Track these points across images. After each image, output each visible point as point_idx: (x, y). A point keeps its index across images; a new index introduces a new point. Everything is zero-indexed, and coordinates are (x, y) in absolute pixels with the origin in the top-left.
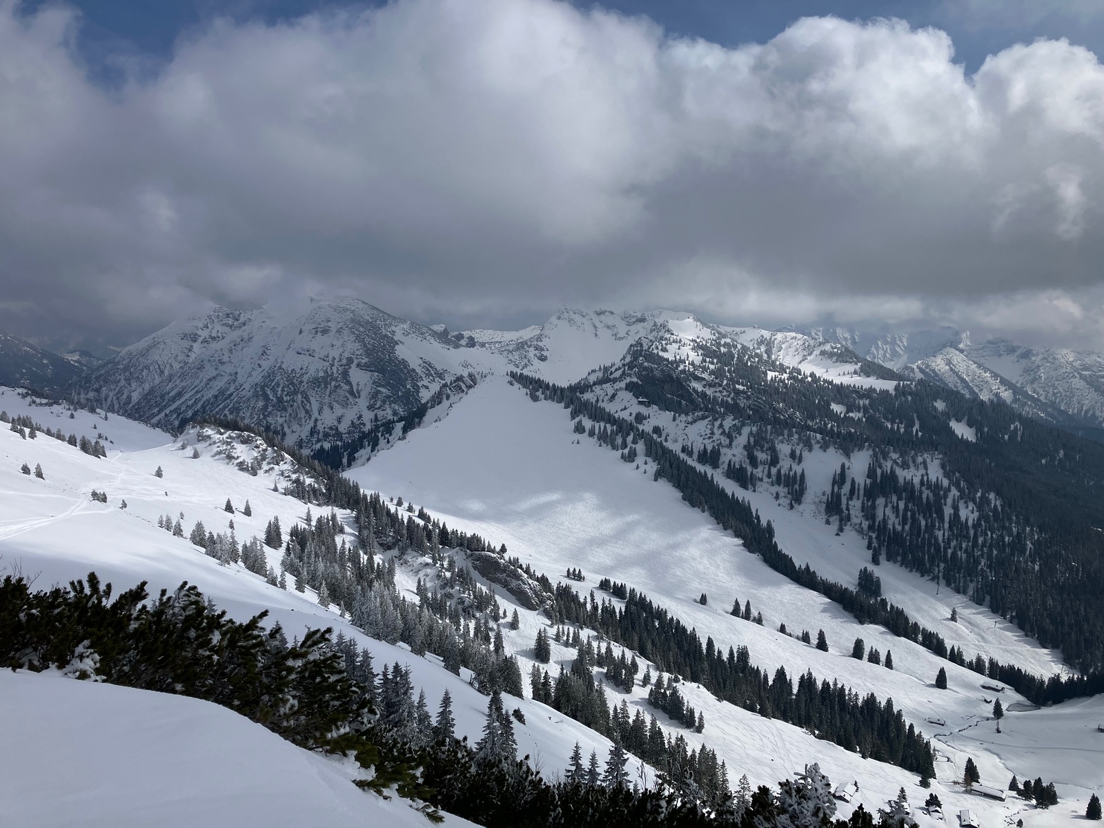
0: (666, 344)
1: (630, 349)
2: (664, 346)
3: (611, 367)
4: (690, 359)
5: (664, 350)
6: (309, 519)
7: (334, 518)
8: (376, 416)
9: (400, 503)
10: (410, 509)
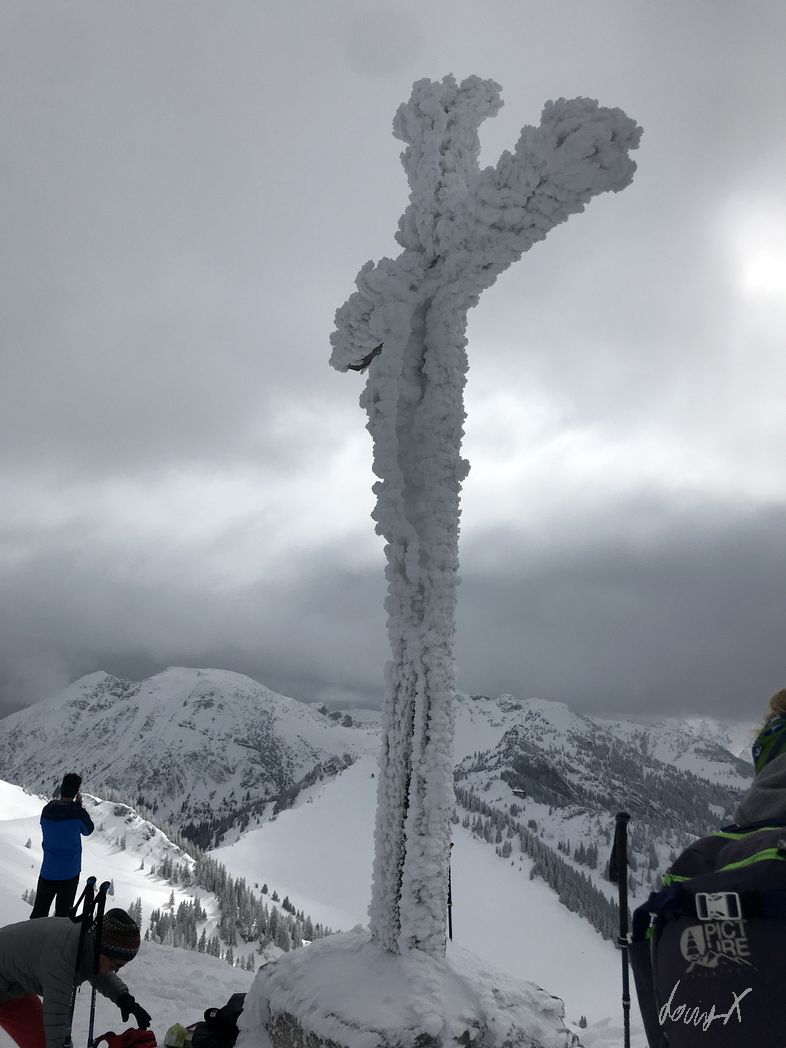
1: (505, 736)
2: (540, 735)
3: (487, 755)
4: (566, 750)
5: (540, 739)
6: (172, 902)
7: (197, 903)
8: (248, 794)
9: (265, 890)
10: (275, 898)
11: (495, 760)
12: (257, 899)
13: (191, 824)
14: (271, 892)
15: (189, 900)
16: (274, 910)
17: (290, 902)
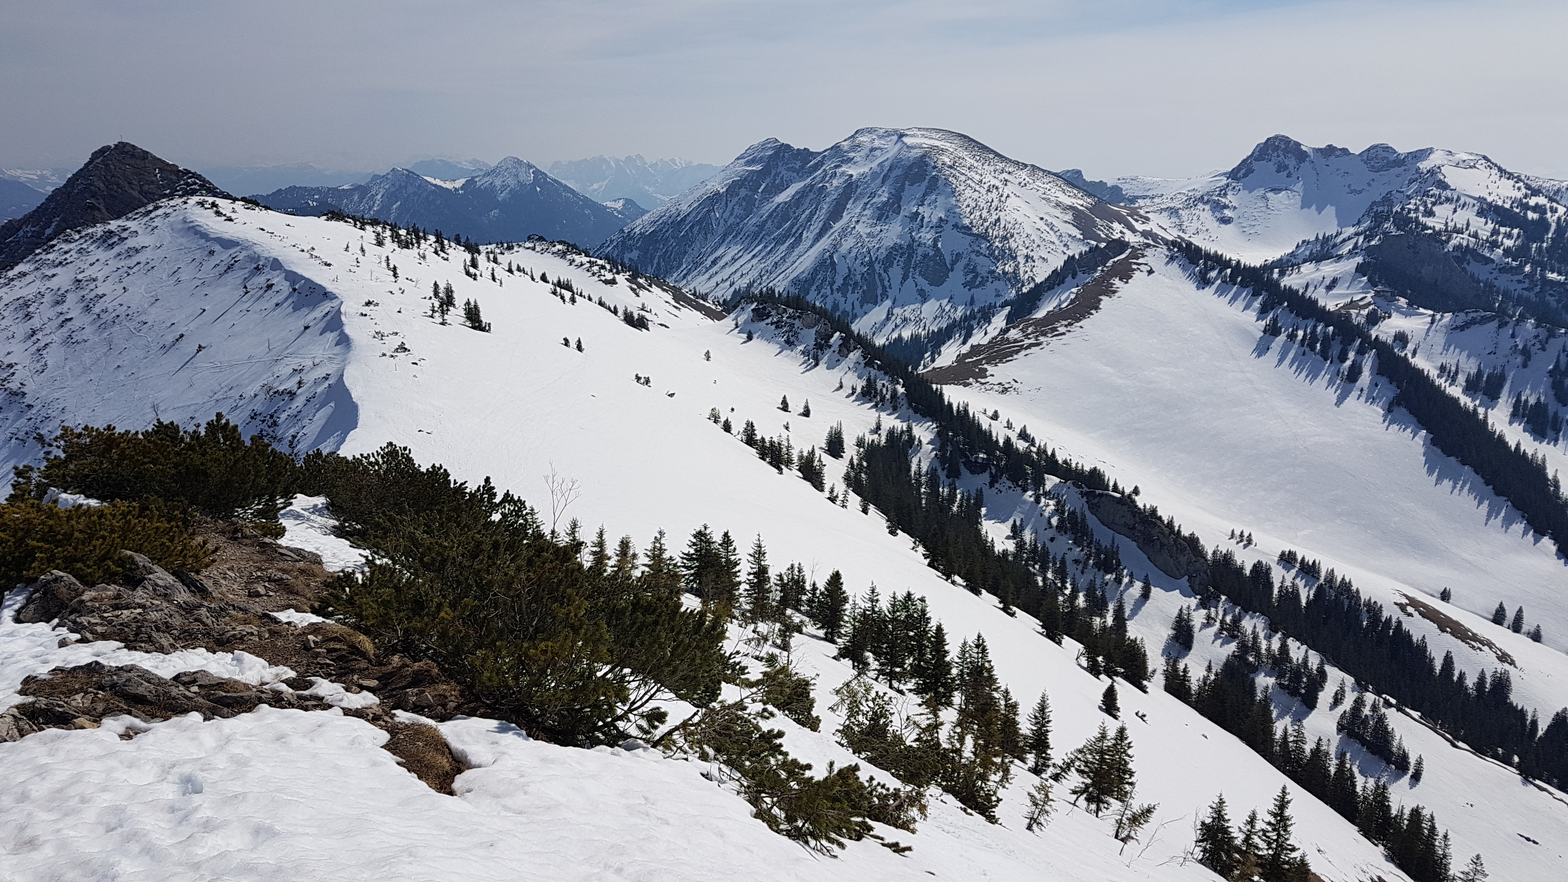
0: (1434, 204)
1: (1371, 208)
2: (1429, 206)
3: (1336, 236)
4: (1472, 229)
5: (1430, 213)
6: (878, 427)
7: (910, 429)
8: (972, 298)
9: (995, 416)
10: (1009, 426)
11: (1349, 246)
12: (985, 426)
13: (900, 336)
14: (1003, 418)
15: (900, 425)
16: (1008, 441)
17: (1028, 432)
